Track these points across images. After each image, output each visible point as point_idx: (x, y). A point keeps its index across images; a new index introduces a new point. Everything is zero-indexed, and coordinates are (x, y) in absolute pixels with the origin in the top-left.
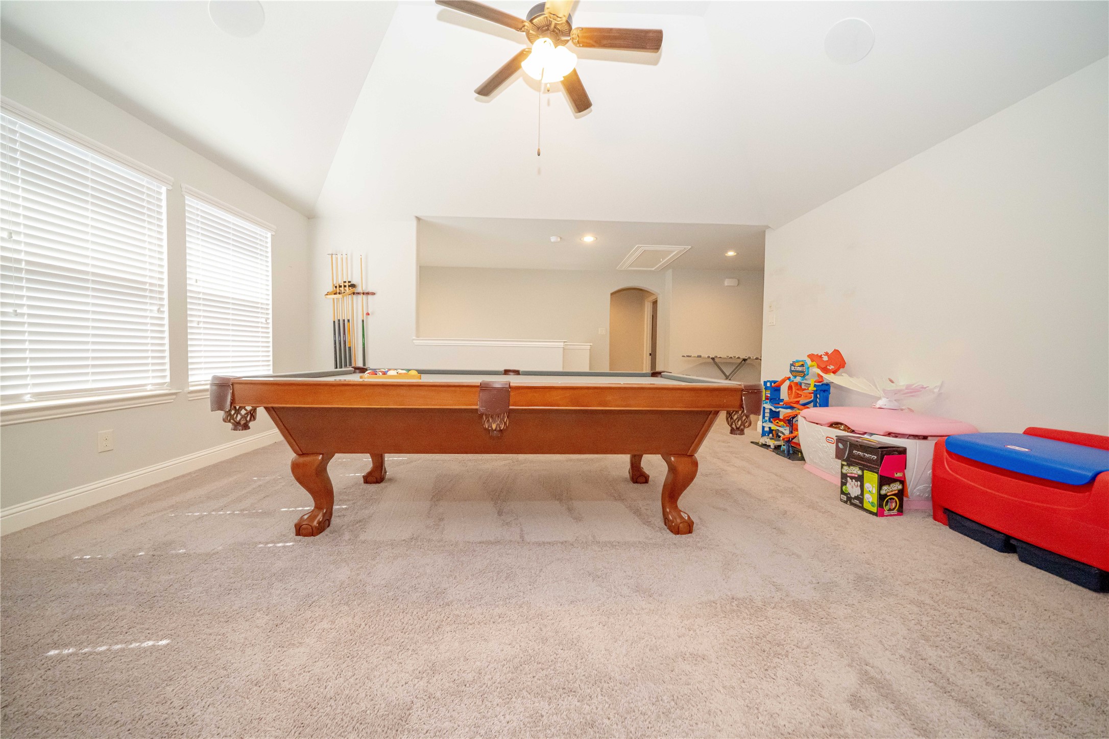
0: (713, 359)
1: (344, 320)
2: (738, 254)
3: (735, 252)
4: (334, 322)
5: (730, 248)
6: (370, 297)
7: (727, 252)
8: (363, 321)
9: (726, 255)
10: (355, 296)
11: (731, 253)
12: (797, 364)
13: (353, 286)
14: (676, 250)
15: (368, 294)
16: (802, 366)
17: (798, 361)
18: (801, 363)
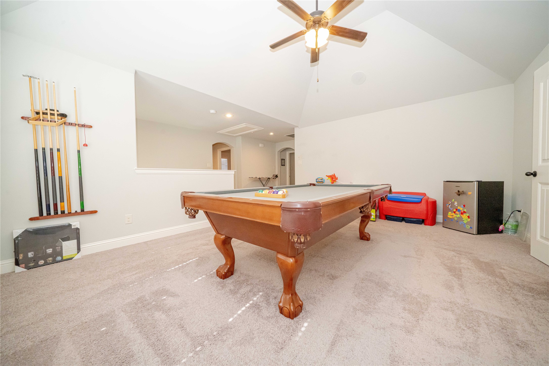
0: (260, 178)
1: (51, 150)
2: (274, 134)
3: (273, 133)
4: (36, 151)
5: (271, 131)
6: (87, 129)
7: (270, 133)
8: (79, 152)
9: (270, 134)
10: (66, 127)
11: (272, 134)
12: (319, 179)
13: (64, 116)
14: (256, 129)
15: (84, 126)
16: (322, 179)
17: (319, 178)
18: (321, 178)
